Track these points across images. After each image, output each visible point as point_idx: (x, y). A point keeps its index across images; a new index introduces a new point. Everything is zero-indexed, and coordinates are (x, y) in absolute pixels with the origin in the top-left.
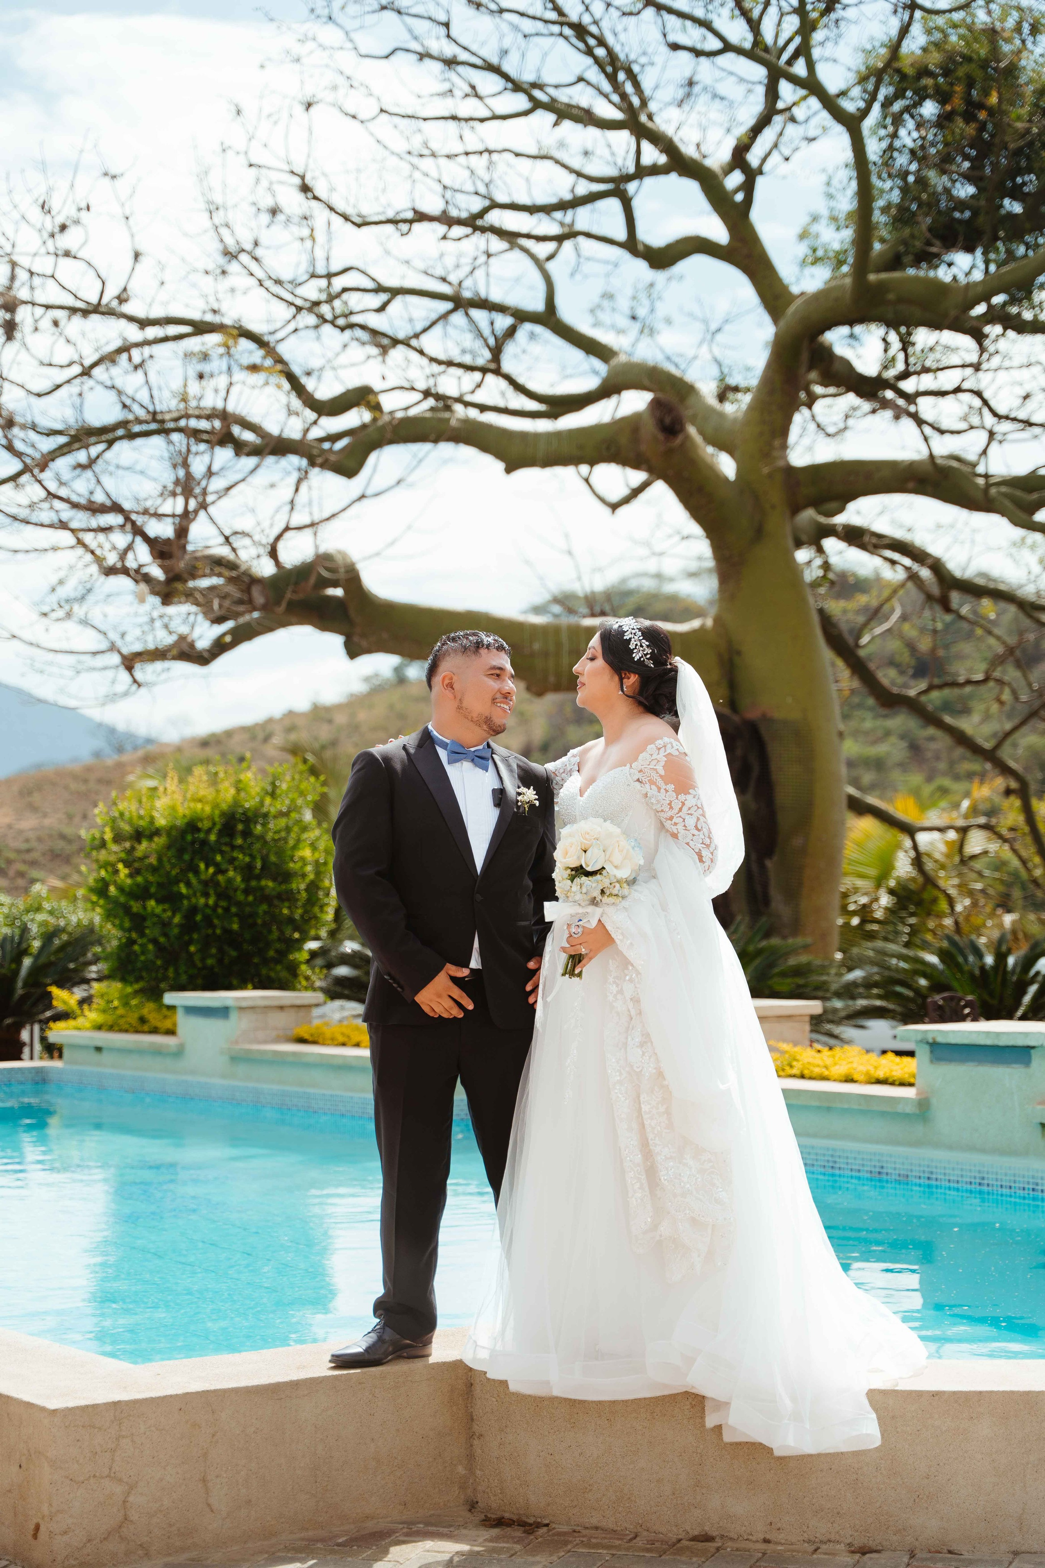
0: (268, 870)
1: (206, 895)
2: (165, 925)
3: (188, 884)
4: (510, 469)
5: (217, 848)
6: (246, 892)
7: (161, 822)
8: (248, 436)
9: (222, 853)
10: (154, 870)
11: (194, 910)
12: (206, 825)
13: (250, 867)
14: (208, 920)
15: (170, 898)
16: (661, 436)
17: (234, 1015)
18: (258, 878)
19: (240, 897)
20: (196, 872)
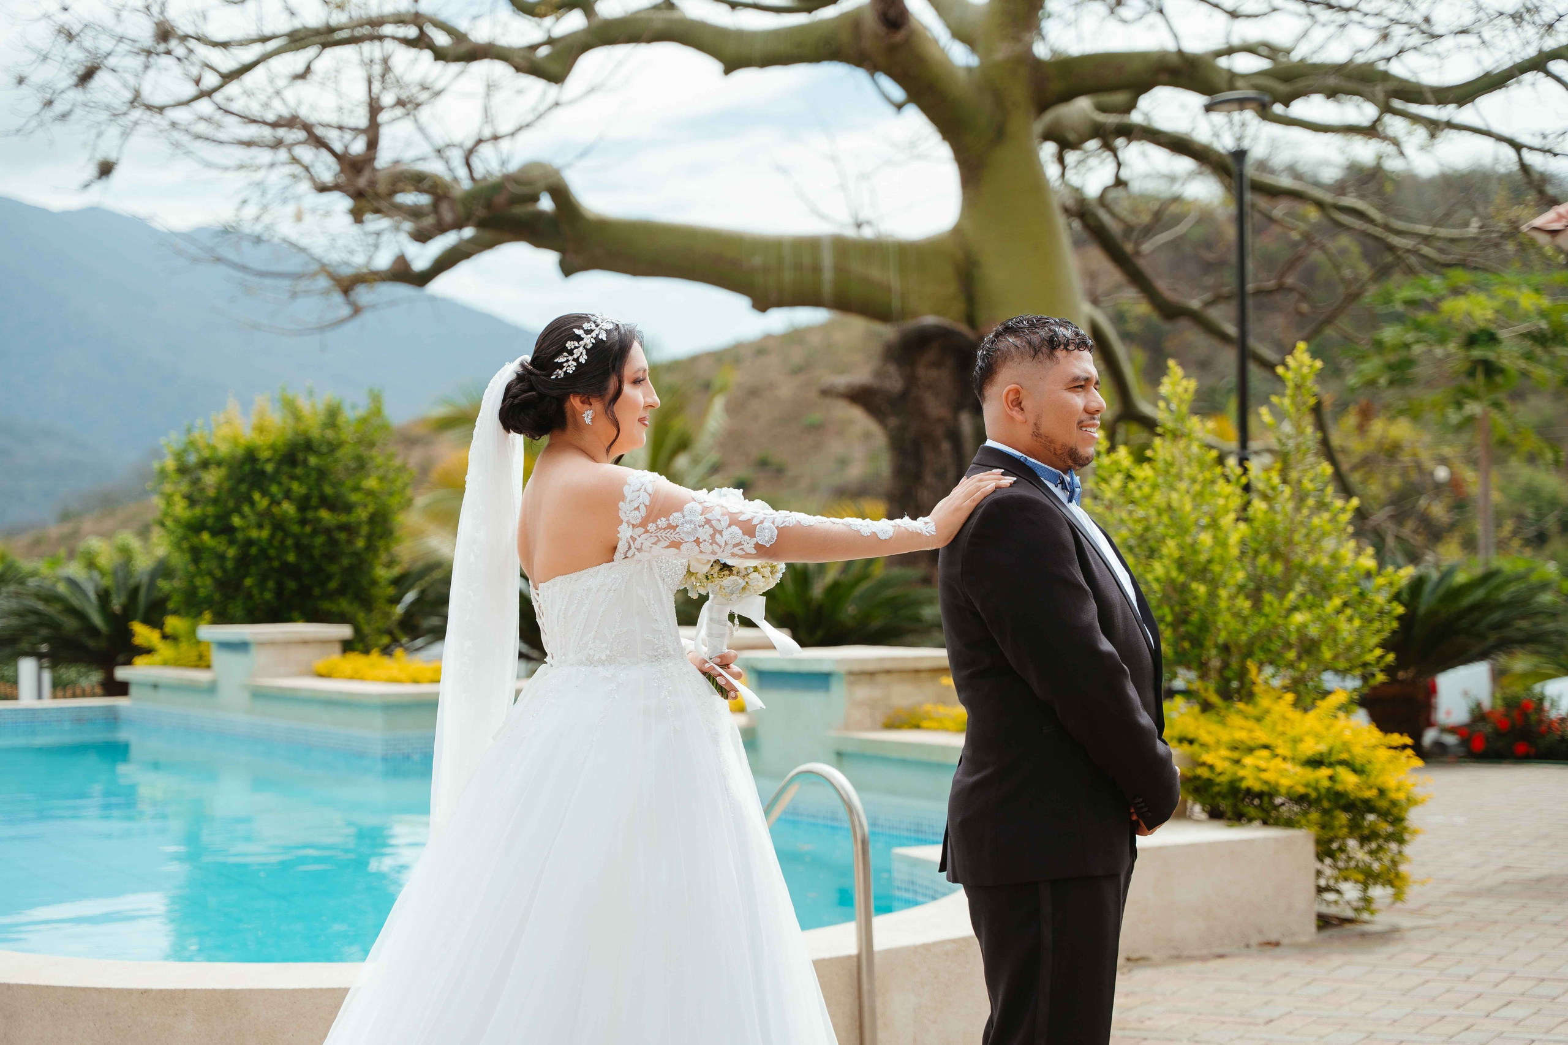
0: (327, 503)
1: (260, 526)
2: (222, 557)
3: (243, 516)
4: (728, 71)
5: (274, 478)
6: (303, 522)
7: (224, 450)
8: (441, 39)
9: (280, 484)
10: (215, 501)
11: (250, 542)
12: (265, 454)
13: (307, 498)
14: (263, 552)
15: (225, 529)
16: (882, 30)
17: (254, 651)
18: (316, 509)
19: (296, 528)
20: (252, 503)
